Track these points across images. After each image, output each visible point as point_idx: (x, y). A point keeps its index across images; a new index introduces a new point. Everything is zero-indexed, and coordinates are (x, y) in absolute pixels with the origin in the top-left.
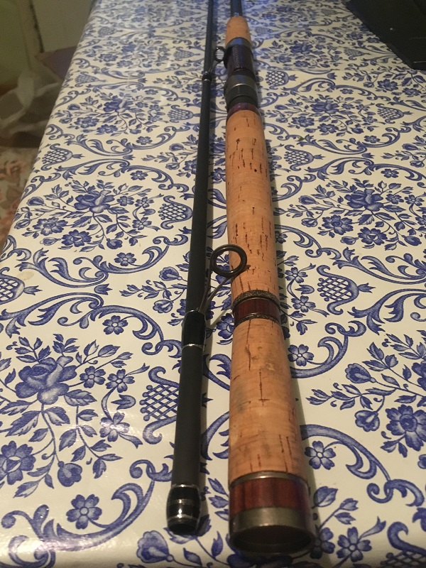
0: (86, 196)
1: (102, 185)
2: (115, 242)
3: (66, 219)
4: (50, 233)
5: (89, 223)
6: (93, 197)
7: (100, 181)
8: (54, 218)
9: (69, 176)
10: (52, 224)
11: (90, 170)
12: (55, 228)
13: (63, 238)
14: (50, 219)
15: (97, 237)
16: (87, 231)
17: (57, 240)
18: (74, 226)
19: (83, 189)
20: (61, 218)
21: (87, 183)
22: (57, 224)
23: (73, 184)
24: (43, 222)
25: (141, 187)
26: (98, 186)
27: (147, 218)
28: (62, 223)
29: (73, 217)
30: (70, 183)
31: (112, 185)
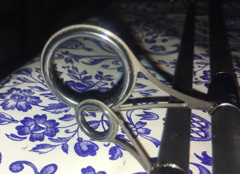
0: (78, 84)
1: (101, 77)
2: (88, 146)
3: (42, 98)
4: (12, 108)
5: (66, 111)
6: (85, 86)
7: (101, 73)
8: (29, 91)
9: (71, 61)
10: (22, 97)
11: (94, 62)
12: (22, 103)
13: (22, 122)
14: (25, 91)
15: (67, 132)
16: (57, 121)
17: (13, 120)
18: (46, 109)
19: (79, 77)
20: (37, 94)
21: (85, 72)
22: (28, 100)
23: (71, 69)
24: (15, 92)
25: (145, 86)
26: (96, 77)
27: (145, 124)
28: (34, 100)
29: (52, 99)
30: (68, 67)
31: (112, 78)
